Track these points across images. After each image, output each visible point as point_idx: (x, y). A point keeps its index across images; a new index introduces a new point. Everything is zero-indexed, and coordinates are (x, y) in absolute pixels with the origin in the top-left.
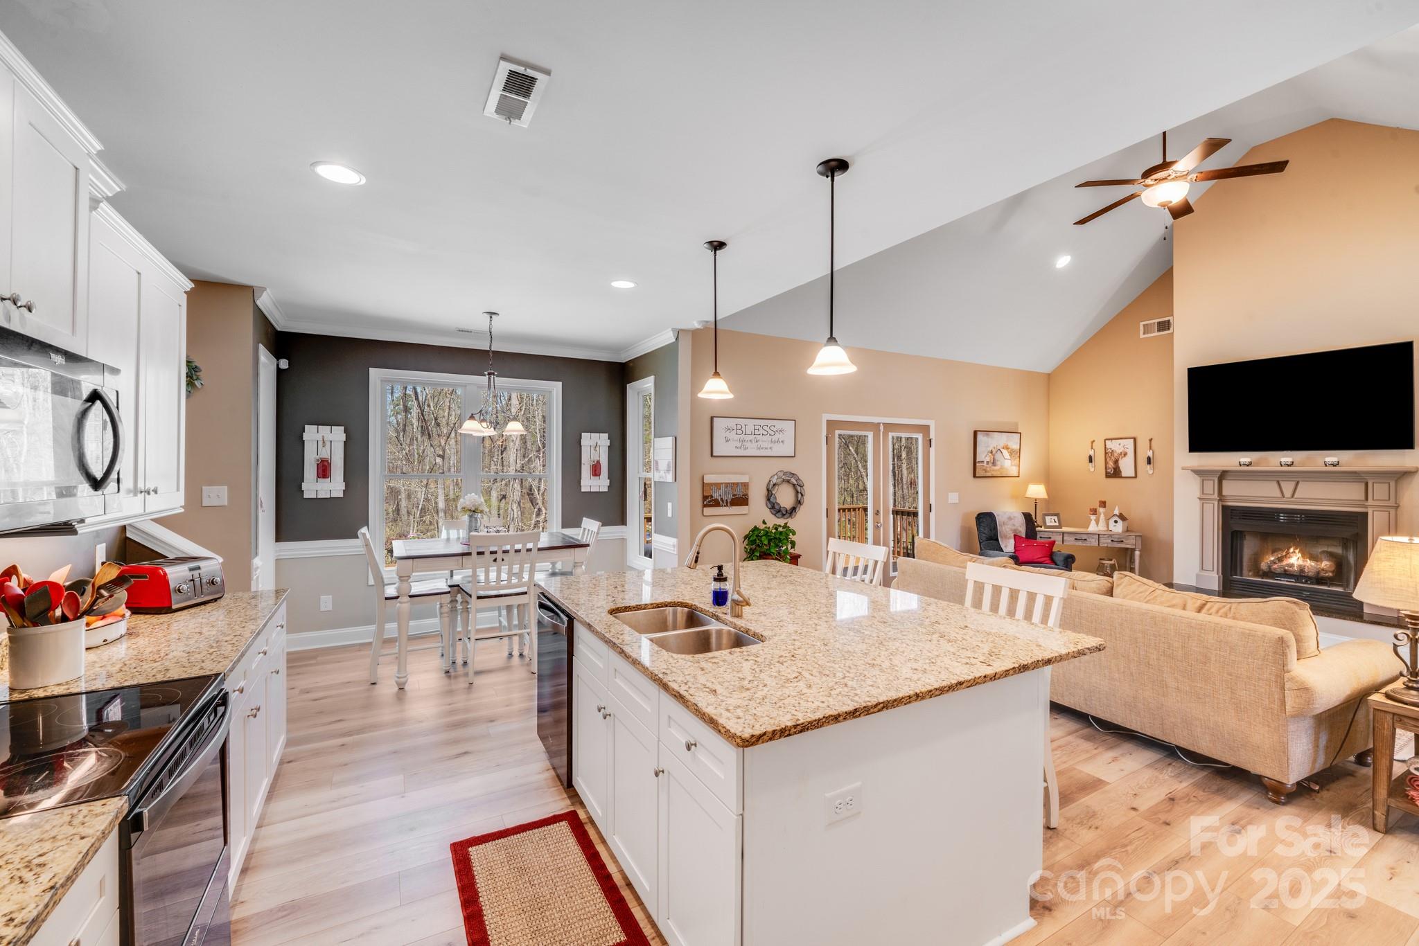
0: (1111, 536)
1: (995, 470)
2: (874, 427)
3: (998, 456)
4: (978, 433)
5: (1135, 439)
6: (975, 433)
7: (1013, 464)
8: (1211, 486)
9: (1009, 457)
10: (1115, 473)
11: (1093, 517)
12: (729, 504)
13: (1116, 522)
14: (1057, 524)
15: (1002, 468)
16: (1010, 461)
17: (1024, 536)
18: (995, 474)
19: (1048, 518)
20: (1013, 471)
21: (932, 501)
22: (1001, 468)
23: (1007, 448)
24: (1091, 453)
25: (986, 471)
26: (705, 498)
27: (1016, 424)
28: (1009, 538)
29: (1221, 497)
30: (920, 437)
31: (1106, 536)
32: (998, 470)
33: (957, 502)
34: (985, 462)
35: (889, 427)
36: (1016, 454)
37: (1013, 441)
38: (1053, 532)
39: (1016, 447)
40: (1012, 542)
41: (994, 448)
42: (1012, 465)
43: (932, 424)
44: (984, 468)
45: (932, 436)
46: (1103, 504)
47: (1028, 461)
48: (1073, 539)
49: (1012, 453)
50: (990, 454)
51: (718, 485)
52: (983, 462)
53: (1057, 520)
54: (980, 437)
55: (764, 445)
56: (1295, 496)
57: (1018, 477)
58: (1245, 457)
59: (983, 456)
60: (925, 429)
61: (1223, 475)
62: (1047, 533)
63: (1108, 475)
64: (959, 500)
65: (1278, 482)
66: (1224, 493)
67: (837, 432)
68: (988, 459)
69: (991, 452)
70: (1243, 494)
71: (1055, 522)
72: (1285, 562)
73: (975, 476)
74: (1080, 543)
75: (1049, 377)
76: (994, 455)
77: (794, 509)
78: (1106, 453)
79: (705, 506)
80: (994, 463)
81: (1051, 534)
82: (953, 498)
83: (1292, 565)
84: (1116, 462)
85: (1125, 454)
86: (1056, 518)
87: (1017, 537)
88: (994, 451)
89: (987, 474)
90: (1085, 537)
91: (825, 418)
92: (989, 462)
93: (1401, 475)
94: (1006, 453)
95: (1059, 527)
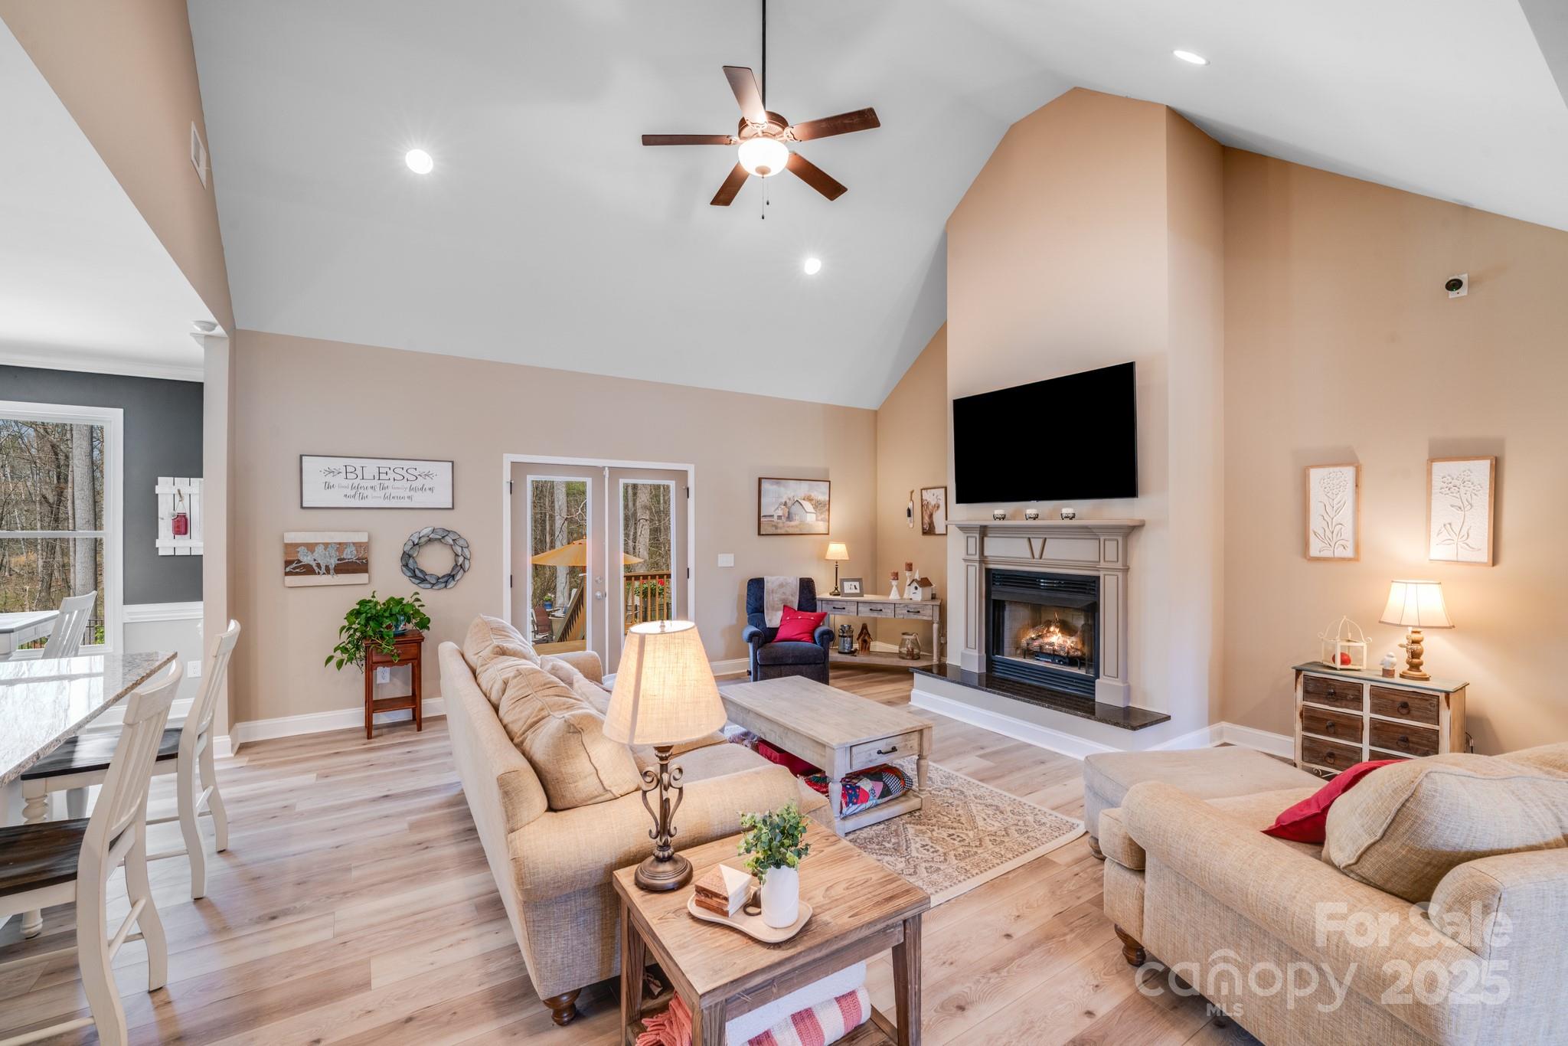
0: (906, 605)
1: (792, 526)
2: (595, 471)
3: (795, 509)
4: (763, 480)
5: (946, 488)
6: (760, 480)
7: (820, 518)
8: (973, 543)
9: (813, 511)
10: (929, 530)
11: (894, 583)
12: (332, 571)
13: (916, 588)
14: (858, 591)
15: (802, 522)
16: (814, 515)
17: (797, 608)
18: (791, 531)
19: (847, 585)
20: (821, 527)
21: (691, 565)
22: (800, 524)
23: (809, 499)
24: (910, 505)
25: (776, 527)
26: (288, 563)
27: (827, 471)
28: (777, 610)
29: (983, 559)
30: (672, 484)
31: (902, 606)
32: (797, 526)
33: (732, 565)
34: (776, 517)
35: (619, 472)
36: (823, 507)
37: (820, 492)
38: (847, 601)
39: (824, 498)
40: (780, 614)
41: (790, 499)
42: (817, 520)
43: (691, 469)
44: (773, 524)
45: (691, 484)
46: (910, 567)
47: (840, 515)
48: (868, 609)
49: (817, 505)
50: (783, 507)
51: (311, 547)
52: (772, 516)
53: (858, 587)
54: (766, 486)
55: (400, 493)
56: (1043, 557)
57: (828, 534)
58: (999, 509)
59: (773, 509)
60: (683, 474)
61: (984, 531)
62: (840, 603)
63: (925, 533)
64: (734, 565)
65: (1029, 539)
66: (986, 554)
67: (530, 478)
68: (780, 512)
69: (785, 504)
70: (1009, 553)
71: (856, 588)
72: (1046, 640)
73: (759, 534)
74: (875, 615)
75: (874, 417)
76: (789, 508)
77: (451, 577)
78: (922, 506)
79: (287, 574)
80: (789, 517)
81: (845, 603)
82: (726, 560)
83: (1052, 644)
84: (931, 516)
85: (938, 507)
86: (857, 584)
87: (786, 608)
88: (789, 503)
89: (779, 531)
90: (879, 607)
91: (508, 459)
92: (779, 517)
93: (1130, 531)
94: (808, 506)
95: (861, 595)
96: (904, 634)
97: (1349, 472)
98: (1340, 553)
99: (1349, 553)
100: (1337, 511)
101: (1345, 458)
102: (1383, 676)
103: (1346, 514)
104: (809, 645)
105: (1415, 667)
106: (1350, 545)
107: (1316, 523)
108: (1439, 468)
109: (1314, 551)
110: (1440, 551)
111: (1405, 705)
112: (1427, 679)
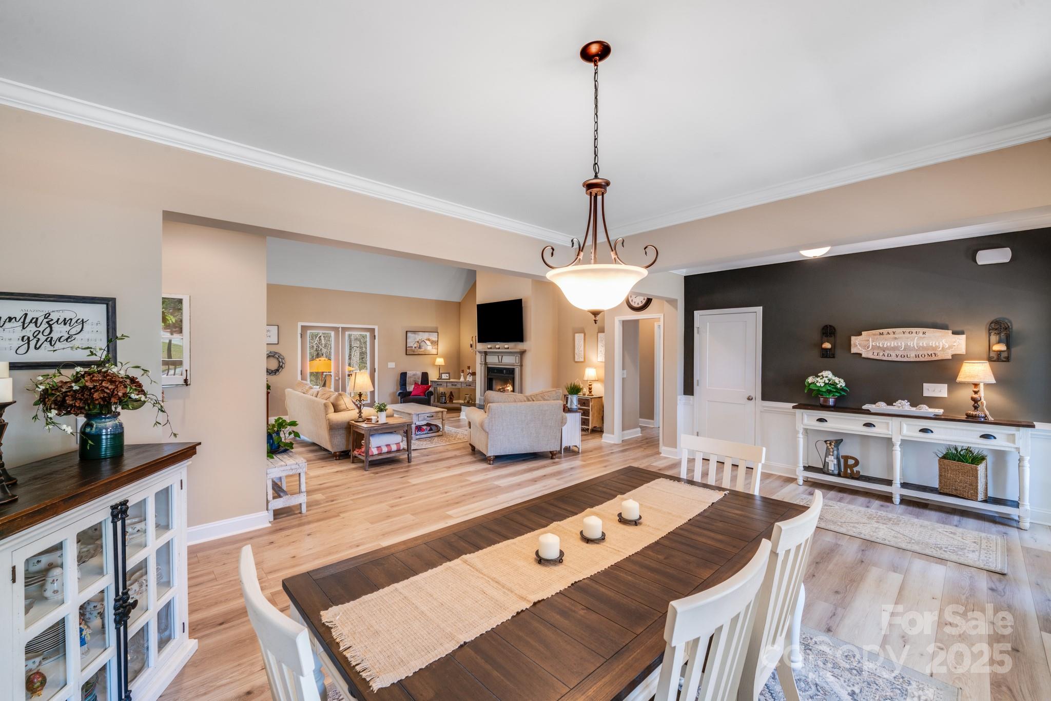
0: (466, 383)
1: (421, 351)
2: (336, 329)
3: (423, 344)
6: (407, 332)
7: (433, 348)
8: (484, 358)
9: (430, 345)
11: (462, 374)
13: (470, 376)
15: (426, 350)
16: (431, 347)
17: (420, 384)
18: (420, 353)
19: (443, 375)
20: (434, 352)
21: (376, 366)
23: (429, 340)
24: (472, 343)
25: (414, 352)
27: (437, 328)
28: (412, 385)
29: (486, 364)
30: (368, 334)
31: (464, 383)
32: (423, 351)
33: (394, 367)
35: (344, 329)
36: (435, 343)
37: (434, 337)
38: (443, 382)
39: (435, 339)
40: (413, 386)
41: (420, 340)
43: (376, 328)
44: (413, 350)
45: (376, 334)
46: (469, 368)
47: (443, 347)
48: (451, 385)
49: (433, 342)
52: (412, 347)
54: (409, 334)
56: (502, 362)
57: (437, 354)
58: (490, 345)
59: (412, 344)
60: (373, 330)
61: (486, 353)
62: (439, 382)
64: (396, 366)
65: (498, 356)
67: (309, 332)
68: (415, 345)
69: (418, 342)
70: (493, 360)
71: (447, 377)
73: (406, 354)
74: (454, 387)
75: (459, 304)
76: (420, 344)
77: (277, 370)
80: (420, 347)
82: (392, 365)
86: (448, 375)
87: (416, 384)
88: (420, 342)
89: (415, 353)
90: (455, 384)
91: (300, 324)
92: (415, 347)
93: (523, 353)
94: (428, 343)
95: (449, 379)
96: (466, 395)
97: (583, 335)
98: (581, 360)
99: (582, 360)
100: (581, 347)
101: (582, 331)
104: (424, 397)
105: (590, 392)
106: (582, 357)
107: (576, 351)
108: (599, 334)
109: (574, 359)
110: (597, 359)
111: (584, 403)
112: (593, 396)
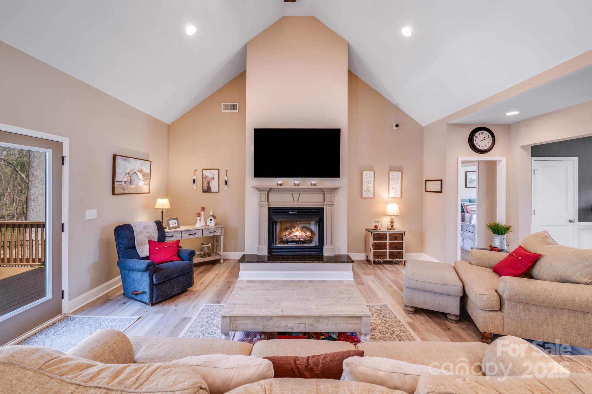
0: (209, 229)
1: (131, 188)
3: (134, 177)
4: (117, 157)
5: (218, 170)
6: (115, 157)
7: (146, 184)
8: (264, 196)
9: (142, 179)
10: (207, 190)
11: (198, 218)
13: (211, 220)
14: (176, 225)
15: (137, 186)
16: (143, 182)
17: (156, 240)
18: (131, 191)
19: (171, 222)
20: (146, 189)
21: (65, 220)
22: (136, 187)
23: (141, 171)
24: (195, 177)
25: (124, 189)
27: (148, 155)
28: (145, 244)
29: (268, 203)
30: (49, 153)
31: (206, 230)
32: (134, 188)
33: (96, 217)
34: (123, 182)
36: (148, 176)
37: (145, 167)
38: (174, 232)
39: (147, 171)
40: (147, 247)
41: (131, 171)
42: (144, 185)
43: (66, 141)
44: (122, 186)
45: (66, 152)
46: (203, 209)
47: (156, 181)
48: (187, 234)
49: (145, 175)
50: (127, 176)
52: (121, 181)
53: (176, 223)
54: (119, 160)
56: (299, 201)
57: (149, 193)
58: (280, 181)
59: (122, 177)
60: (59, 145)
61: (270, 191)
62: (170, 233)
63: (204, 191)
64: (97, 217)
65: (292, 194)
66: (269, 201)
68: (126, 179)
69: (129, 174)
71: (175, 224)
72: (293, 235)
73: (113, 193)
74: (192, 237)
75: (169, 127)
76: (131, 177)
78: (203, 178)
80: (131, 183)
81: (174, 233)
82: (91, 214)
83: (296, 236)
84: (209, 183)
85: (214, 179)
86: (176, 221)
87: (151, 242)
88: (131, 173)
89: (125, 192)
90: (194, 232)
92: (125, 182)
93: (335, 190)
94: (140, 175)
95: (178, 227)
96: (202, 244)
97: (372, 173)
98: (370, 196)
99: (372, 196)
100: (370, 184)
101: (371, 169)
102: (387, 230)
103: (371, 185)
104: (180, 262)
105: (392, 226)
106: (372, 194)
107: (364, 188)
108: (391, 173)
109: (364, 196)
110: (392, 195)
111: (396, 237)
112: (395, 229)
